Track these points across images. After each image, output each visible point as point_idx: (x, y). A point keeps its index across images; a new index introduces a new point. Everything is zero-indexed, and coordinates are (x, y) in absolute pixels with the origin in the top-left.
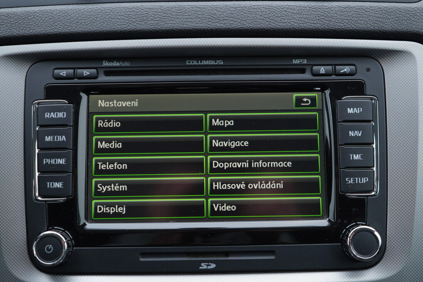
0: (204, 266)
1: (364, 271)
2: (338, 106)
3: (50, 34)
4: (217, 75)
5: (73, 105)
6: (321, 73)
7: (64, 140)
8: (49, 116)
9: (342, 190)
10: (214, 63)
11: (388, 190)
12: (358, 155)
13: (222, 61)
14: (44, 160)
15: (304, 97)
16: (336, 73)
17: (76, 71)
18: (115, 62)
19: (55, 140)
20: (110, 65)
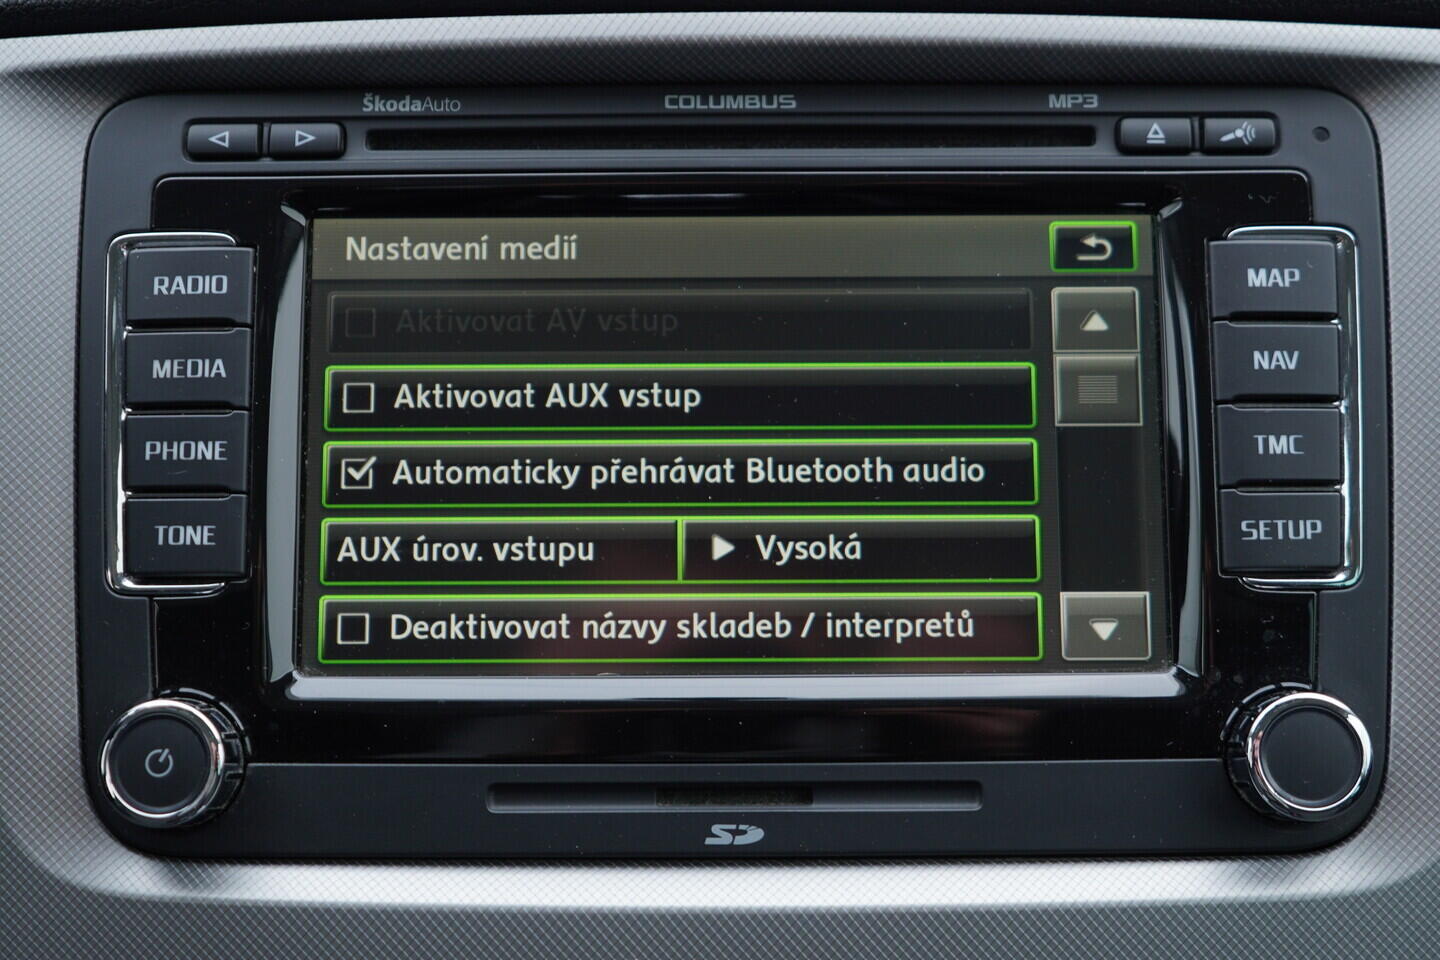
0: (721, 836)
1: (1307, 860)
2: (1213, 263)
4: (777, 148)
5: (256, 252)
6: (1149, 142)
7: (218, 375)
8: (169, 289)
9: (1226, 565)
10: (765, 106)
11: (1396, 566)
12: (1283, 439)
13: (792, 96)
14: (148, 445)
15: (1088, 232)
16: (1207, 143)
17: (266, 129)
18: (408, 98)
19: (189, 375)
20: (389, 109)
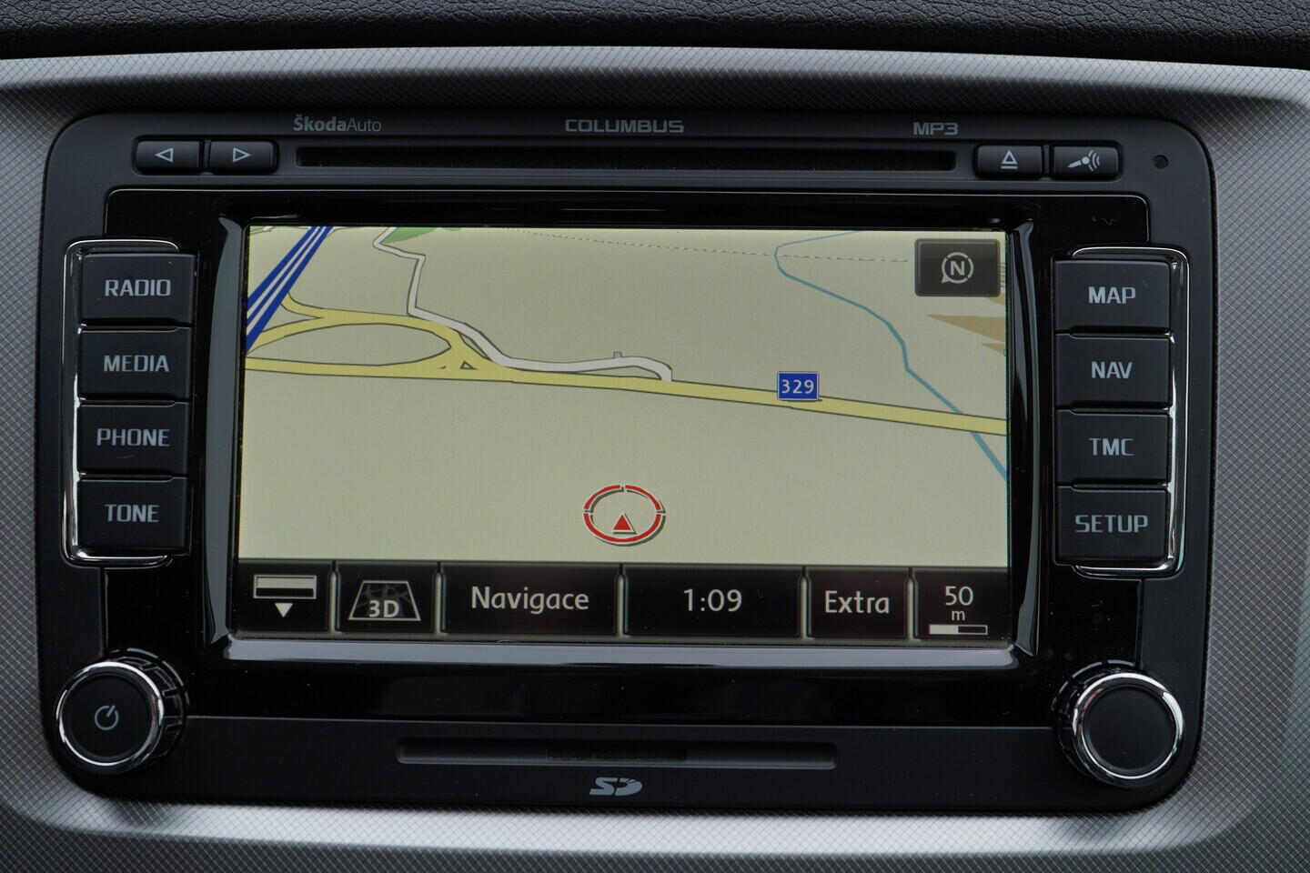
0: (604, 787)
1: (1125, 818)
2: (1057, 281)
3: (125, 24)
4: (666, 168)
5: (196, 258)
6: (1003, 167)
7: (162, 369)
8: (118, 291)
9: (1061, 554)
10: (655, 131)
11: (1214, 557)
12: (1116, 442)
13: (680, 122)
14: (99, 432)
16: (1056, 169)
17: (207, 146)
18: (334, 118)
19: (136, 369)
20: (317, 129)
